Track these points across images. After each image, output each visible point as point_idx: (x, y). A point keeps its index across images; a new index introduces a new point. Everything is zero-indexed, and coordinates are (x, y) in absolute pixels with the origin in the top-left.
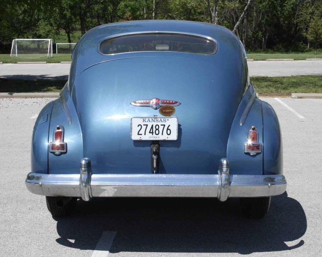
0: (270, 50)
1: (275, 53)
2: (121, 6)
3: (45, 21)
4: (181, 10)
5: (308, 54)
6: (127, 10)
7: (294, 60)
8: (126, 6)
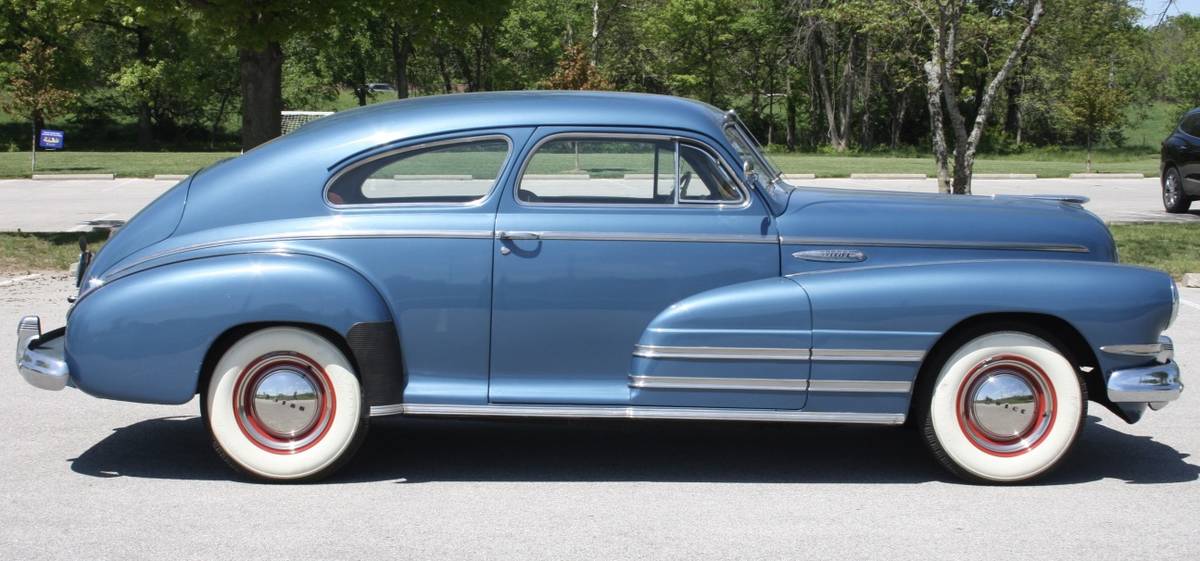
0: (912, 148)
1: (924, 157)
2: (511, 24)
3: (299, 61)
4: (674, 35)
5: (1022, 160)
6: (526, 33)
7: (1038, 177)
8: (524, 24)
